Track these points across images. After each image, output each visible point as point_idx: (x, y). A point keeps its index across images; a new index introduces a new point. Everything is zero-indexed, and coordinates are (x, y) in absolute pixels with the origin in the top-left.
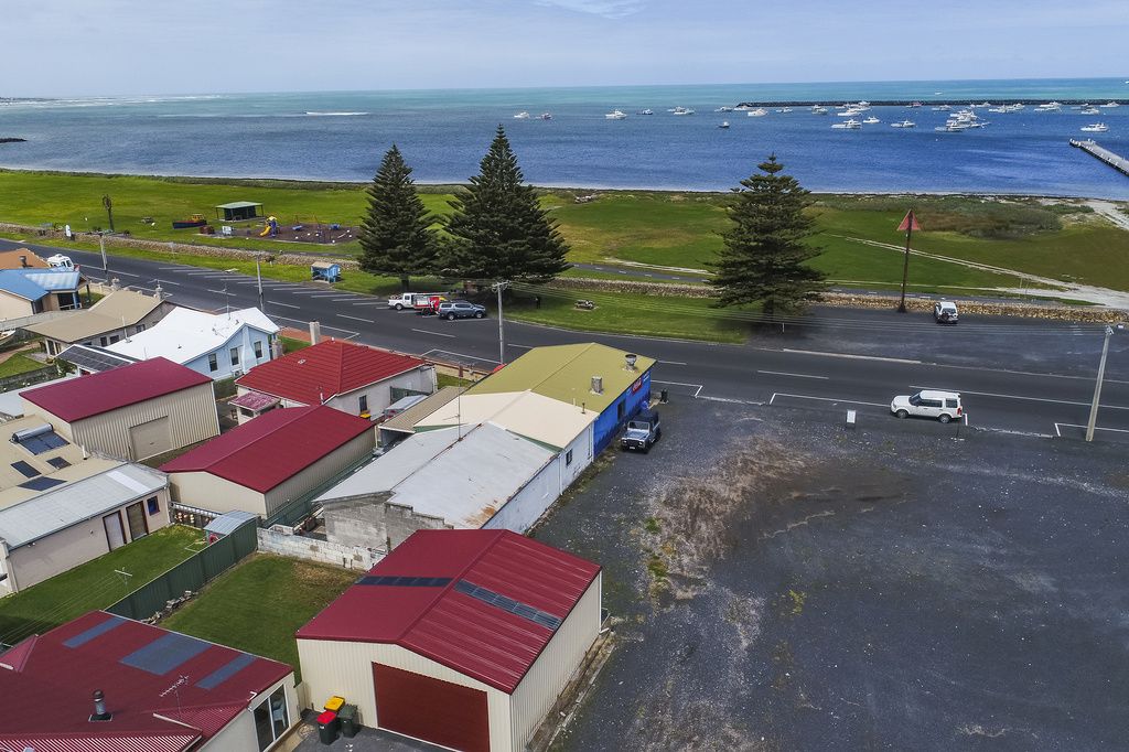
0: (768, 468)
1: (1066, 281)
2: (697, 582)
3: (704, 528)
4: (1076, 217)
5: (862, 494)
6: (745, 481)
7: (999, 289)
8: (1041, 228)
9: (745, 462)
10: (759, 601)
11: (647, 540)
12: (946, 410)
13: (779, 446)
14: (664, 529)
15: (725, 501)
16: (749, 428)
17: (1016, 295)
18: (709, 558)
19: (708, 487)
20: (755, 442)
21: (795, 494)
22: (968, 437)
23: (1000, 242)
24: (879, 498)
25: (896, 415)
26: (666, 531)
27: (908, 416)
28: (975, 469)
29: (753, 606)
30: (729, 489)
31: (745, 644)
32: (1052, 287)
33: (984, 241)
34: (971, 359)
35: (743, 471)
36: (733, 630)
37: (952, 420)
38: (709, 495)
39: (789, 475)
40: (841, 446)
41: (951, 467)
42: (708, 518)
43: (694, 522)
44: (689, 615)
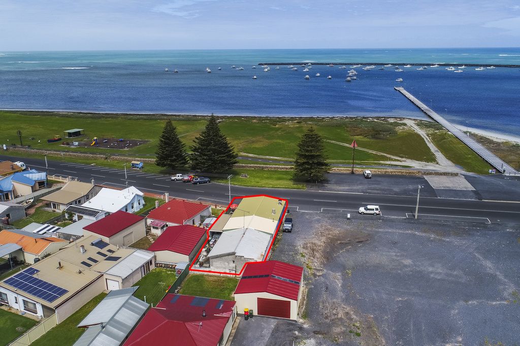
0: (329, 234)
1: (402, 157)
2: (321, 270)
3: (318, 255)
4: (401, 128)
5: (357, 240)
6: (324, 239)
7: (381, 162)
8: (390, 133)
9: (321, 233)
10: (340, 274)
11: (303, 259)
12: (375, 211)
13: (329, 227)
14: (306, 256)
15: (320, 246)
16: (318, 221)
17: (387, 164)
18: (322, 263)
19: (314, 242)
20: (322, 226)
21: (339, 242)
22: (383, 220)
23: (378, 140)
24: (362, 241)
25: (360, 213)
26: (307, 256)
27: (365, 214)
28: (387, 230)
29: (338, 275)
30: (320, 242)
31: (340, 285)
32: (398, 160)
33: (372, 140)
34: (378, 191)
35: (322, 236)
36: (336, 282)
37: (377, 214)
38: (315, 244)
39: (335, 236)
40: (347, 225)
41: (380, 230)
42: (317, 251)
43: (314, 253)
44: (322, 279)
